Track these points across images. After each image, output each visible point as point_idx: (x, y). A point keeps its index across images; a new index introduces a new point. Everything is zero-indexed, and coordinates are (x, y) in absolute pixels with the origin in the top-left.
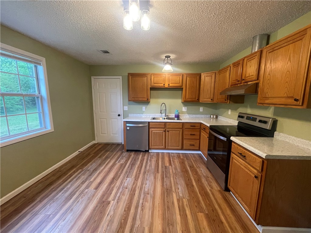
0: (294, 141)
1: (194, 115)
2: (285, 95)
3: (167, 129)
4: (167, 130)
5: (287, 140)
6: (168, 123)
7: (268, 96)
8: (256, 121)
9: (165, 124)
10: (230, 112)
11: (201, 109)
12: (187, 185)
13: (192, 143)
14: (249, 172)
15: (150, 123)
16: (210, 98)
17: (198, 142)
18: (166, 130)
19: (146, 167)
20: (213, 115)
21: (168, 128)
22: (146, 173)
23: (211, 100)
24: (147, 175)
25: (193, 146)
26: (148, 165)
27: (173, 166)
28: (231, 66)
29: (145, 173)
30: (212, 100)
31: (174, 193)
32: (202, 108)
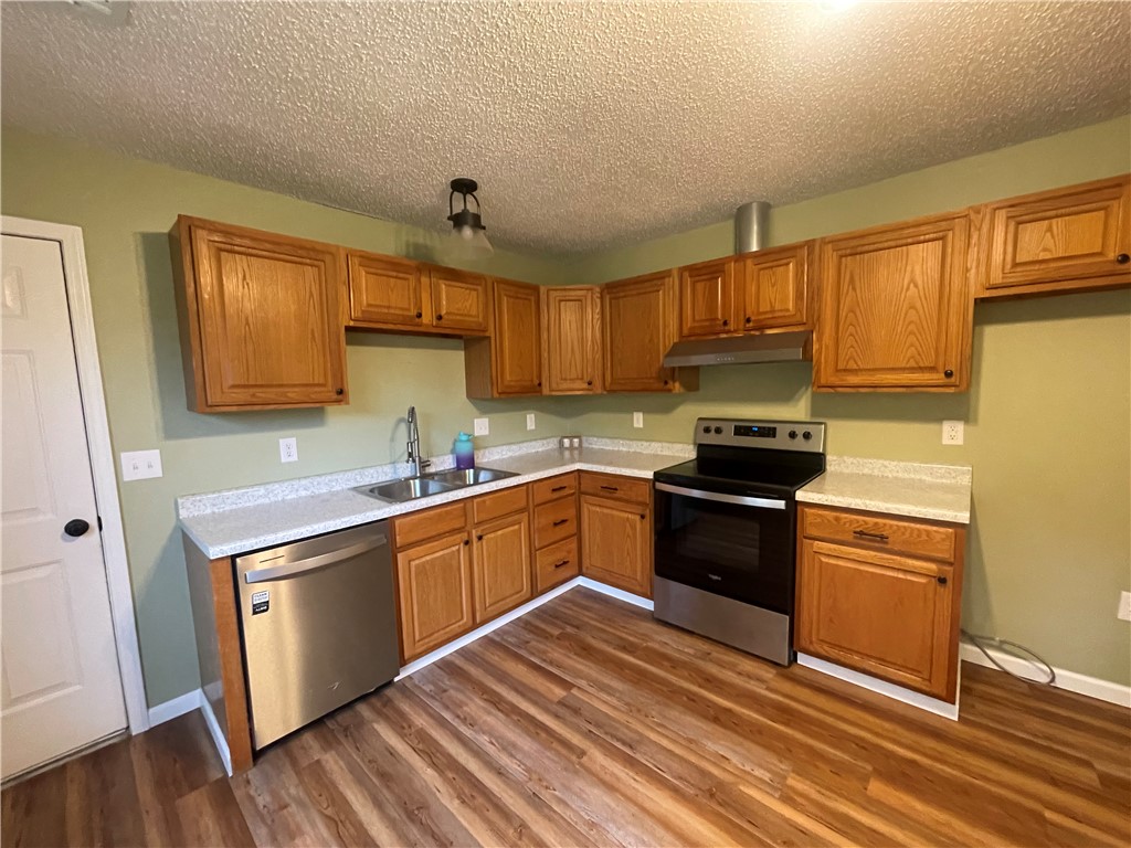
0: (882, 469)
1: (514, 447)
2: (912, 364)
3: (474, 531)
4: (474, 534)
5: (866, 471)
6: (475, 501)
7: (855, 367)
8: (774, 437)
9: (464, 508)
10: (638, 420)
11: (531, 420)
12: (716, 720)
13: (560, 556)
14: (901, 576)
15: (397, 522)
16: (582, 379)
17: (574, 546)
18: (469, 534)
19: (500, 772)
20: (571, 438)
21: (480, 523)
22: (545, 795)
23: (586, 386)
24: (561, 801)
25: (562, 568)
26: (491, 750)
27: (583, 683)
28: (675, 274)
29: (534, 801)
30: (590, 383)
31: (742, 788)
32: (533, 415)
